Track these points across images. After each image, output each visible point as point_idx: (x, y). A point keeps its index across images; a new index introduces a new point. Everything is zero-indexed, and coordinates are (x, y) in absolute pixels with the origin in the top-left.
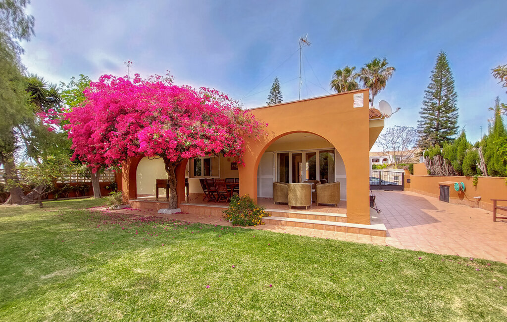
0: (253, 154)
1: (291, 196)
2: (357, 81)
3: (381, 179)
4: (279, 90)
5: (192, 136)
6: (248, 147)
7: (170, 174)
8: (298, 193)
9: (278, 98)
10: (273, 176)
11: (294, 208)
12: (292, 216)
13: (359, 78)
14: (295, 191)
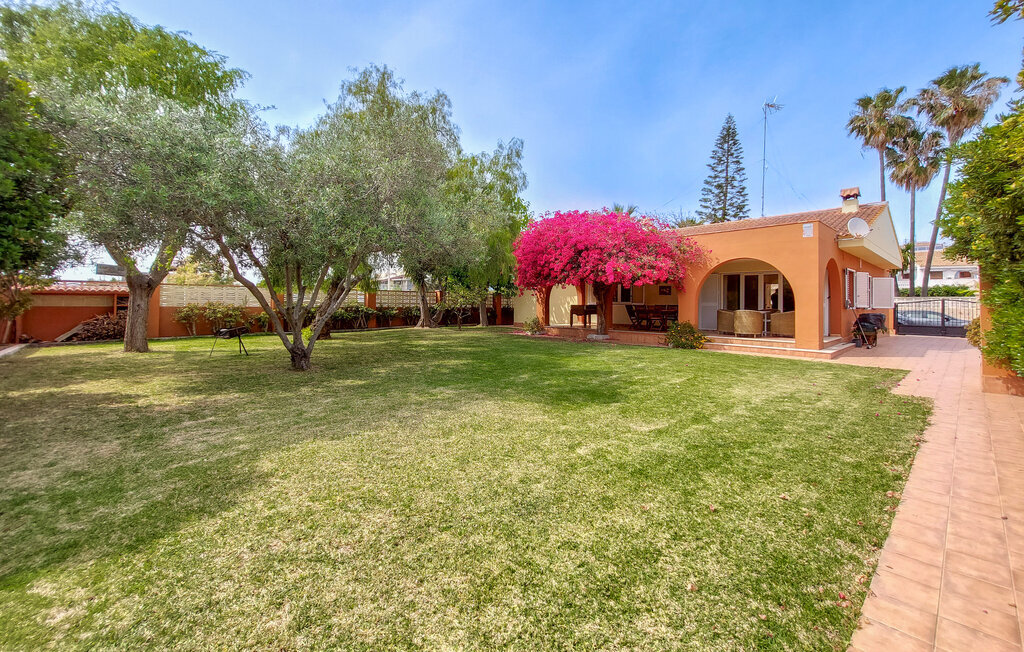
0: (695, 281)
1: (737, 323)
2: (912, 113)
3: (946, 313)
4: (736, 138)
5: (642, 267)
6: (689, 272)
7: (599, 299)
8: (744, 320)
9: (732, 155)
10: (718, 302)
11: (740, 336)
12: (736, 342)
13: (916, 108)
14: (741, 317)
